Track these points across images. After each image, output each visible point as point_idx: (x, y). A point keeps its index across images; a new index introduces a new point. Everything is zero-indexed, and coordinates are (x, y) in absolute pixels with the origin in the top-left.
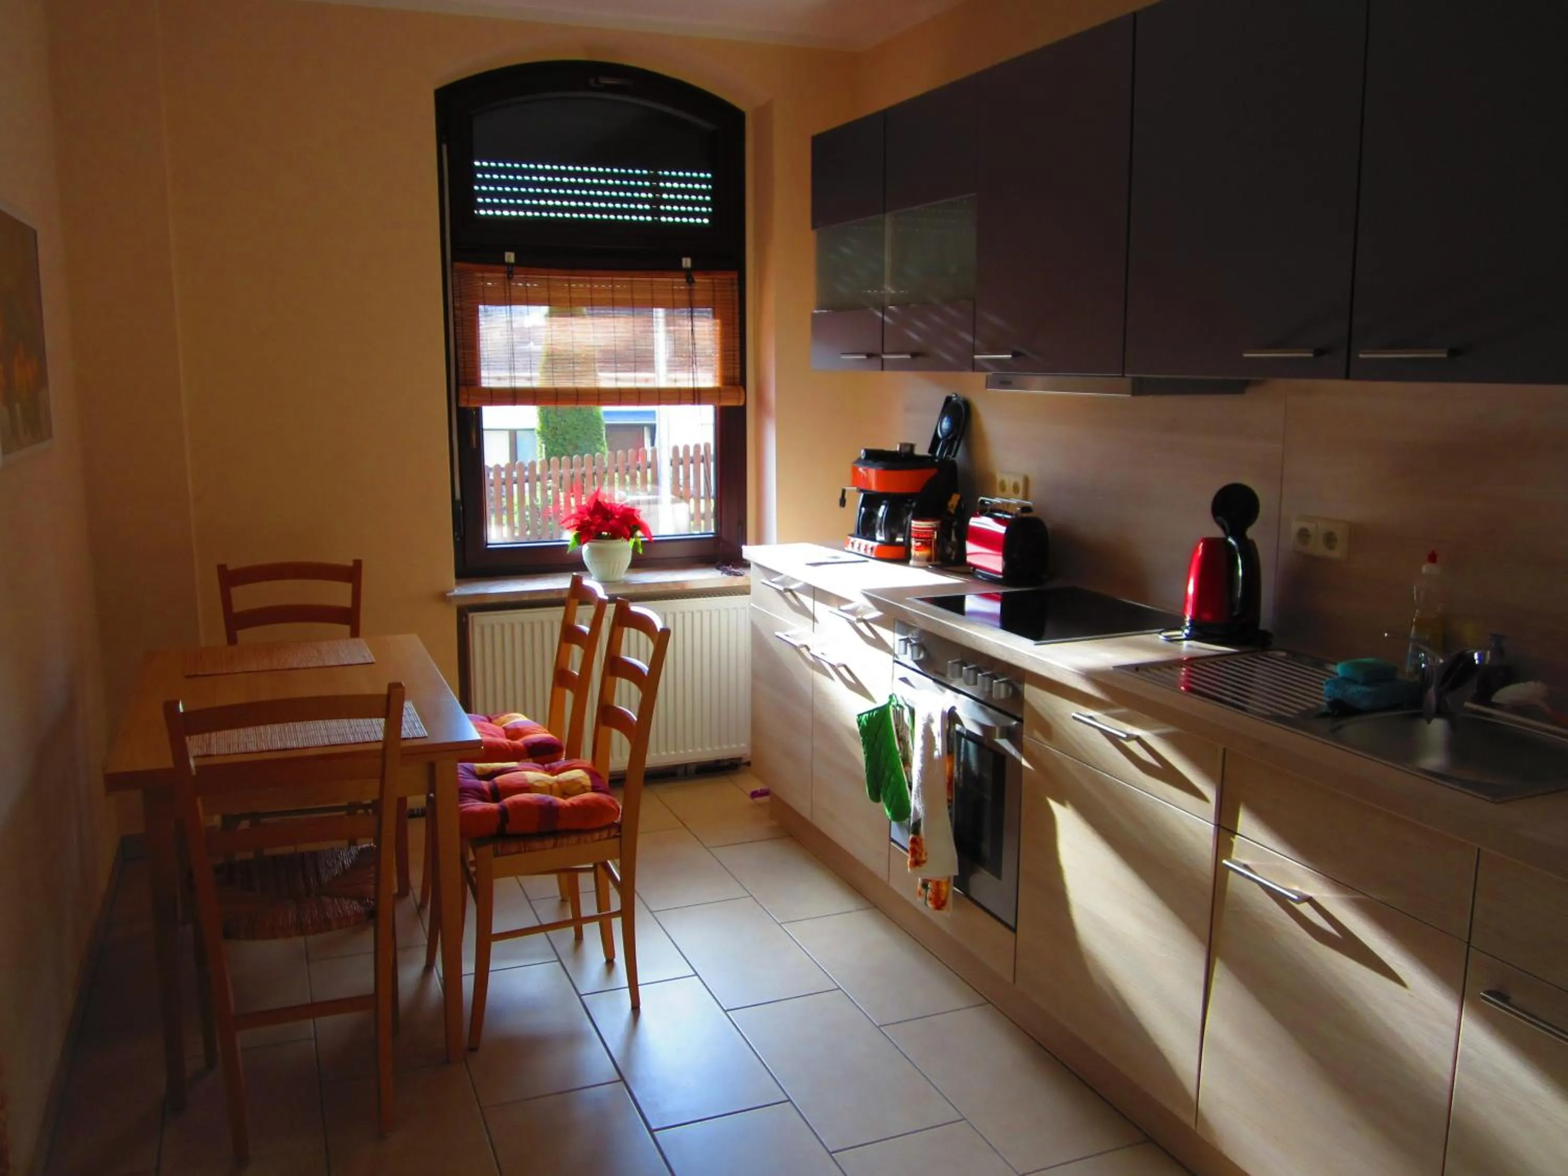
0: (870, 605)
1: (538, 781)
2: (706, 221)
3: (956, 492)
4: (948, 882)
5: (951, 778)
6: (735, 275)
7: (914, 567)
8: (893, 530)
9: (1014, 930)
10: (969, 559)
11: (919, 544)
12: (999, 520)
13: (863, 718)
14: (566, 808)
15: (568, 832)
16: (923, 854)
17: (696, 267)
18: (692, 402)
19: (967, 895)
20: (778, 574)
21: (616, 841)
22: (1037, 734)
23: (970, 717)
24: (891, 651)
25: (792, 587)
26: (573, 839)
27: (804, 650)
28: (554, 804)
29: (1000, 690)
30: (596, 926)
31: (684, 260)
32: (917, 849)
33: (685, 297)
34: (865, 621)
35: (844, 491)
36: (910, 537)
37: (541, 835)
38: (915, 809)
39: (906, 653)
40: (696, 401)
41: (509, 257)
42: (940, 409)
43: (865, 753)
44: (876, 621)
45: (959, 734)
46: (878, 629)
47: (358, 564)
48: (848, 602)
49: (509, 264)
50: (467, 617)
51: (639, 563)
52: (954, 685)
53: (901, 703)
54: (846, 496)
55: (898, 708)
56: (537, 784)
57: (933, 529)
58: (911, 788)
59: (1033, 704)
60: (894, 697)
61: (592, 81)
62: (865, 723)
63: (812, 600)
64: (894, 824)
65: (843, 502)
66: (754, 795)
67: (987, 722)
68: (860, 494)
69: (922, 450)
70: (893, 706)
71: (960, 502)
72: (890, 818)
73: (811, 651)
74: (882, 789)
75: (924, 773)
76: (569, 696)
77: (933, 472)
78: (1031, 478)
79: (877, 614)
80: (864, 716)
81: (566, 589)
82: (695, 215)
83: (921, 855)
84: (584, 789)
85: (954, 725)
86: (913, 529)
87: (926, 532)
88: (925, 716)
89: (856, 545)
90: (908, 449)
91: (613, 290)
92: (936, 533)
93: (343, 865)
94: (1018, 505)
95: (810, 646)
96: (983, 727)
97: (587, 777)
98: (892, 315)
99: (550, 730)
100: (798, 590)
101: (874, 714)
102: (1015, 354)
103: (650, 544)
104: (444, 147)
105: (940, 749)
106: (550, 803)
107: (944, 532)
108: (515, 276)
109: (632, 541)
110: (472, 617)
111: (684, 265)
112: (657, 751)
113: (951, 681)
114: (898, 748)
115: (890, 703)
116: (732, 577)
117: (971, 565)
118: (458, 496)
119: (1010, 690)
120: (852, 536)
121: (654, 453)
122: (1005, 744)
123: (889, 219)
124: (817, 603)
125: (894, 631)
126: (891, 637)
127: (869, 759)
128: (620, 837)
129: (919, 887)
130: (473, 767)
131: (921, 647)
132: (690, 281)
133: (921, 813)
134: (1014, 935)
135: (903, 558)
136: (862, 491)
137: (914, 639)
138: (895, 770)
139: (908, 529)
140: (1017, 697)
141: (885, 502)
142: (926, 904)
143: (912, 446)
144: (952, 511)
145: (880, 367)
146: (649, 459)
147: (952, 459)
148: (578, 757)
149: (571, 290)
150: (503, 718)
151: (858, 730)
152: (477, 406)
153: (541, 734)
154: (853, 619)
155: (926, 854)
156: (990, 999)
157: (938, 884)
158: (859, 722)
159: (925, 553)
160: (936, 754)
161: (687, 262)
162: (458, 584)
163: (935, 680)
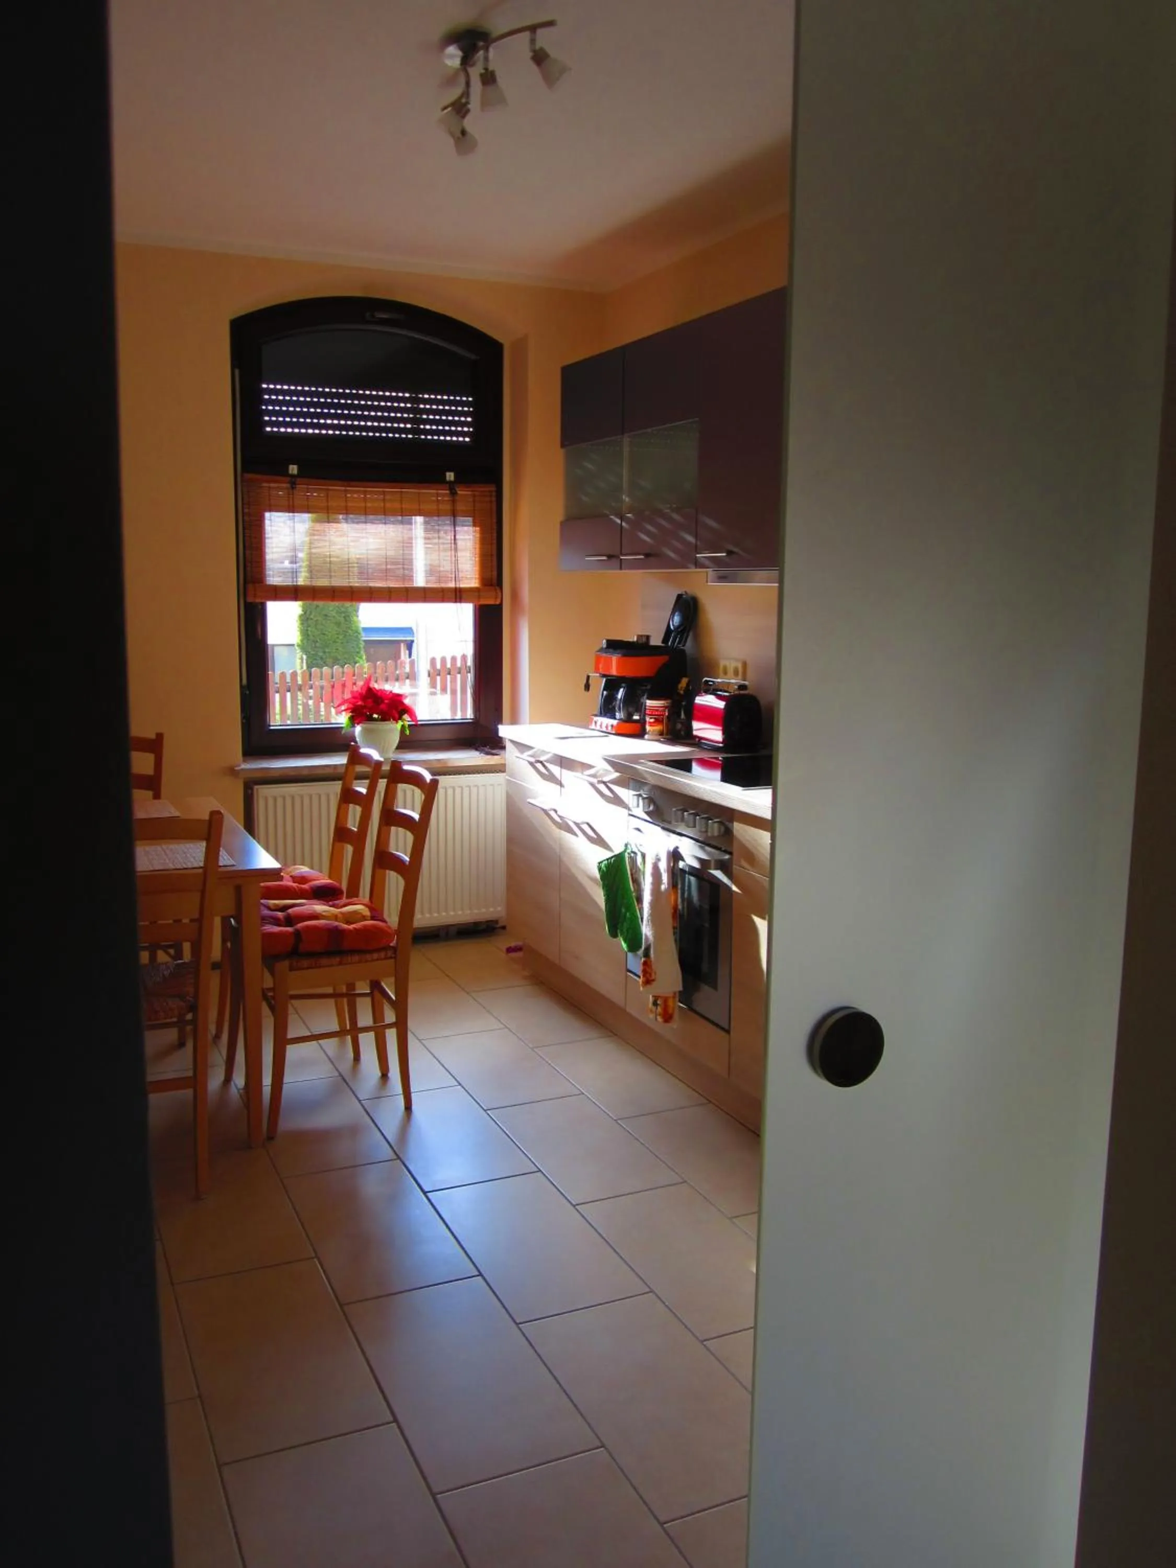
0: (609, 768)
1: (324, 911)
2: (467, 439)
3: (685, 676)
4: (674, 997)
5: (675, 908)
6: (493, 488)
7: (649, 740)
8: (631, 709)
9: (728, 1031)
10: (695, 733)
11: (652, 720)
12: (720, 698)
13: (603, 865)
14: (350, 931)
15: (353, 952)
16: (653, 975)
17: (459, 480)
18: (454, 600)
19: (691, 1009)
20: (530, 748)
21: (393, 960)
22: (744, 863)
23: (691, 854)
24: (626, 807)
25: (542, 759)
26: (356, 958)
27: (552, 813)
28: (340, 928)
29: (714, 828)
30: (372, 1035)
31: (448, 474)
32: (648, 970)
33: (448, 507)
34: (604, 783)
35: (588, 677)
36: (645, 714)
37: (329, 954)
38: (646, 936)
39: (638, 806)
40: (458, 600)
41: (293, 470)
42: (672, 606)
43: (604, 896)
44: (614, 782)
45: (682, 871)
46: (616, 789)
47: (160, 736)
48: (590, 767)
49: (293, 476)
50: (252, 789)
51: (406, 744)
52: (678, 830)
53: (635, 850)
54: (590, 681)
55: (632, 855)
56: (324, 914)
57: (666, 707)
58: (642, 919)
59: (742, 839)
60: (629, 846)
61: (368, 314)
62: (605, 869)
63: (559, 768)
64: (630, 955)
65: (587, 687)
66: (510, 950)
67: (704, 856)
68: (603, 680)
69: (656, 641)
70: (629, 854)
71: (688, 685)
72: (626, 949)
73: (558, 813)
74: (619, 926)
75: (653, 904)
76: (349, 849)
77: (664, 659)
78: (748, 662)
79: (616, 775)
80: (604, 862)
81: (342, 765)
82: (458, 434)
83: (650, 975)
84: (364, 918)
85: (678, 862)
86: (647, 708)
87: (657, 710)
88: (654, 857)
89: (599, 724)
90: (644, 640)
91: (384, 500)
92: (667, 710)
93: (163, 975)
94: (736, 684)
95: (557, 809)
96: (701, 860)
97: (367, 909)
98: (628, 521)
99: (330, 878)
100: (547, 761)
101: (612, 861)
102: (730, 553)
103: (417, 727)
104: (237, 372)
105: (666, 883)
106: (336, 927)
107: (674, 711)
108: (297, 486)
109: (400, 723)
110: (257, 790)
111: (448, 479)
112: (422, 913)
113: (677, 826)
114: (632, 889)
115: (625, 851)
116: (489, 757)
117: (696, 737)
118: (245, 681)
119: (723, 829)
120: (596, 715)
121: (412, 664)
122: (718, 874)
123: (626, 440)
124: (564, 771)
125: (629, 789)
126: (627, 795)
127: (608, 901)
128: (395, 958)
129: (650, 1005)
130: (268, 903)
131: (650, 800)
132: (453, 493)
133: (651, 938)
134: (727, 1036)
135: (640, 734)
136: (604, 676)
137: (645, 794)
138: (630, 908)
139: (643, 707)
140: (728, 833)
141: (623, 685)
142: (656, 1019)
143: (648, 637)
144: (682, 692)
145: (619, 567)
146: (407, 669)
147: (682, 648)
148: (357, 896)
149: (348, 499)
150: (289, 870)
151: (598, 876)
152: (263, 601)
153: (325, 881)
154: (595, 781)
155: (655, 973)
156: (710, 1099)
157: (666, 1000)
158: (600, 869)
159: (658, 728)
160: (663, 887)
161: (450, 476)
162: (244, 761)
163: (664, 828)
